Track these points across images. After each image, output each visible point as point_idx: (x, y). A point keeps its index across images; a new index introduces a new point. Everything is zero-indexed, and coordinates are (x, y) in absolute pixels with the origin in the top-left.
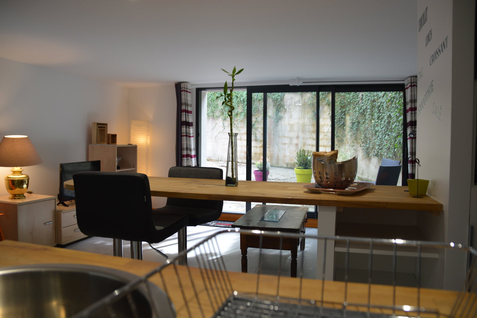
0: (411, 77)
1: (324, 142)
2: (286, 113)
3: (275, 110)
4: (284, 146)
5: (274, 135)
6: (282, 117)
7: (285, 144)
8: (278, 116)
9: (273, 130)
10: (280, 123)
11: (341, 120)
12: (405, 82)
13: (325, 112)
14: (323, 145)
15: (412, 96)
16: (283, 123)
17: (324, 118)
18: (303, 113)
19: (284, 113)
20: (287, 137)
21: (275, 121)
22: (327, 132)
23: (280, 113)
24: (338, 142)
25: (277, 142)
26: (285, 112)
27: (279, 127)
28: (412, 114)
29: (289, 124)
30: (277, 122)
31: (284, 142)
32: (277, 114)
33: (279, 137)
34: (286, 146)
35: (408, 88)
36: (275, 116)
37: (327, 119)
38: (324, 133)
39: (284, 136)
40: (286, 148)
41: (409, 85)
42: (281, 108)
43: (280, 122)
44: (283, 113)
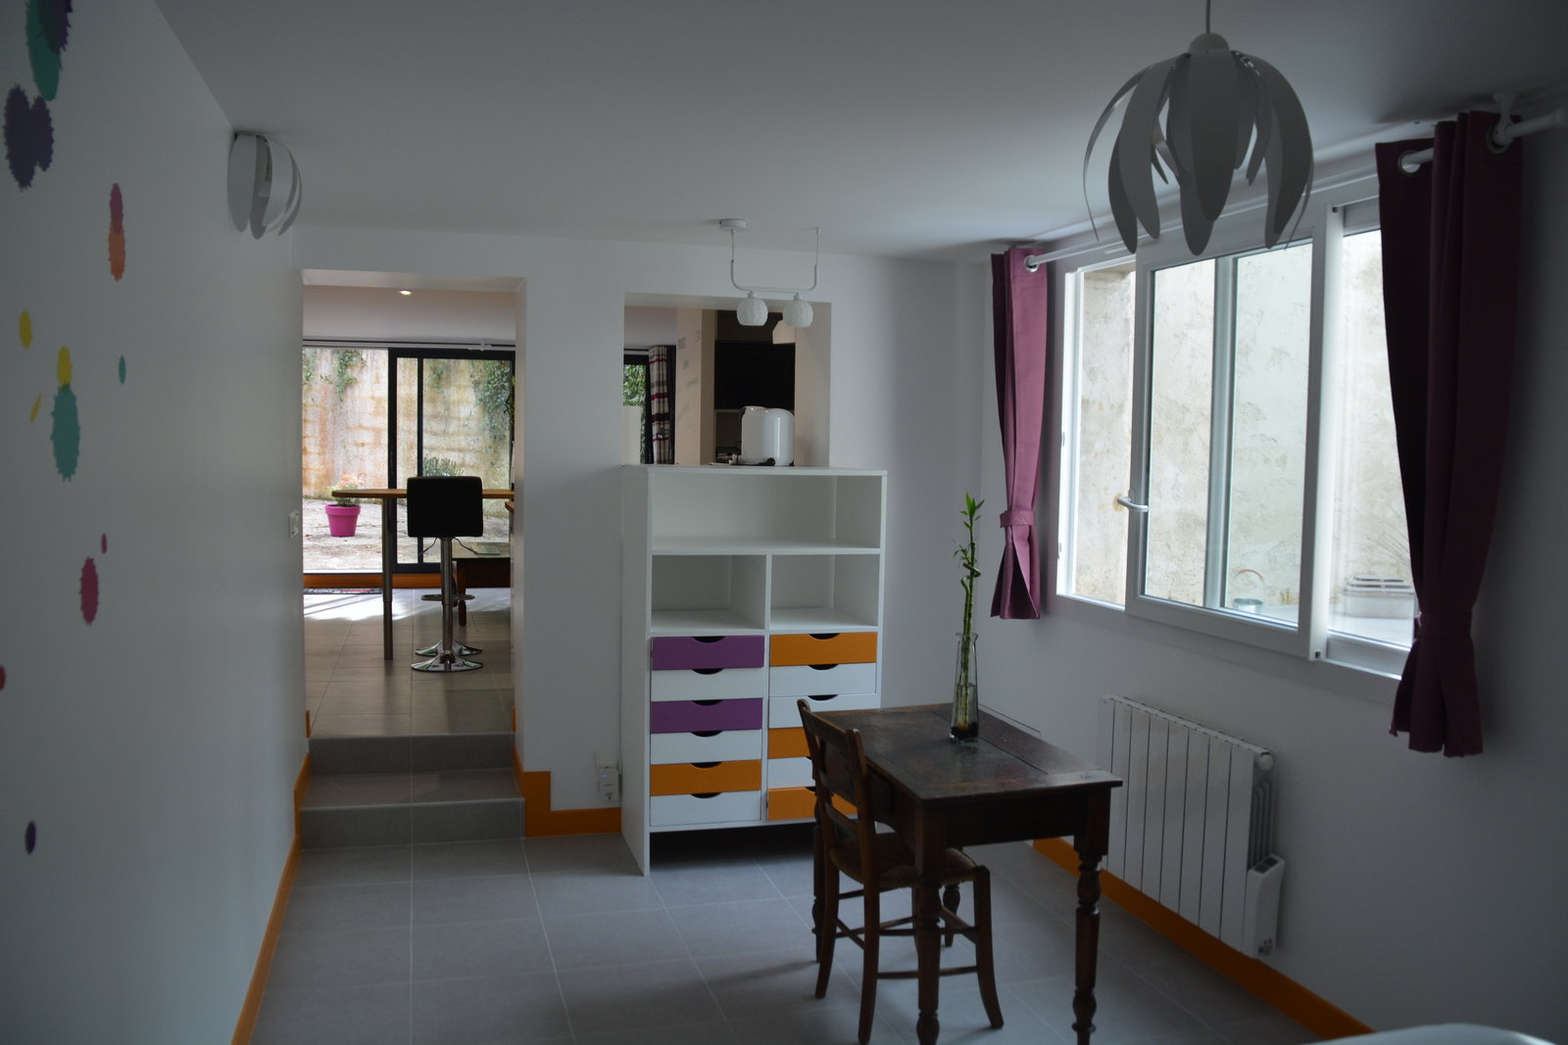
0: (659, 346)
1: (460, 441)
2: (364, 370)
3: (336, 363)
4: (361, 449)
5: (334, 423)
6: (355, 379)
7: (363, 445)
8: (345, 376)
9: (333, 411)
10: (349, 394)
11: (500, 393)
12: (650, 353)
13: (462, 371)
14: (456, 446)
15: (659, 375)
16: (356, 394)
17: (459, 387)
18: (407, 372)
19: (360, 372)
20: (367, 429)
21: (338, 389)
22: (468, 419)
23: (349, 370)
24: (494, 441)
25: (342, 441)
26: (362, 367)
27: (348, 403)
28: (659, 402)
29: (373, 398)
30: (343, 391)
31: (361, 441)
32: (341, 374)
33: (348, 428)
34: (367, 450)
35: (653, 362)
36: (338, 378)
37: (465, 387)
38: (459, 419)
39: (361, 427)
40: (366, 453)
41: (655, 358)
42: (354, 359)
43: (349, 391)
44: (356, 370)
